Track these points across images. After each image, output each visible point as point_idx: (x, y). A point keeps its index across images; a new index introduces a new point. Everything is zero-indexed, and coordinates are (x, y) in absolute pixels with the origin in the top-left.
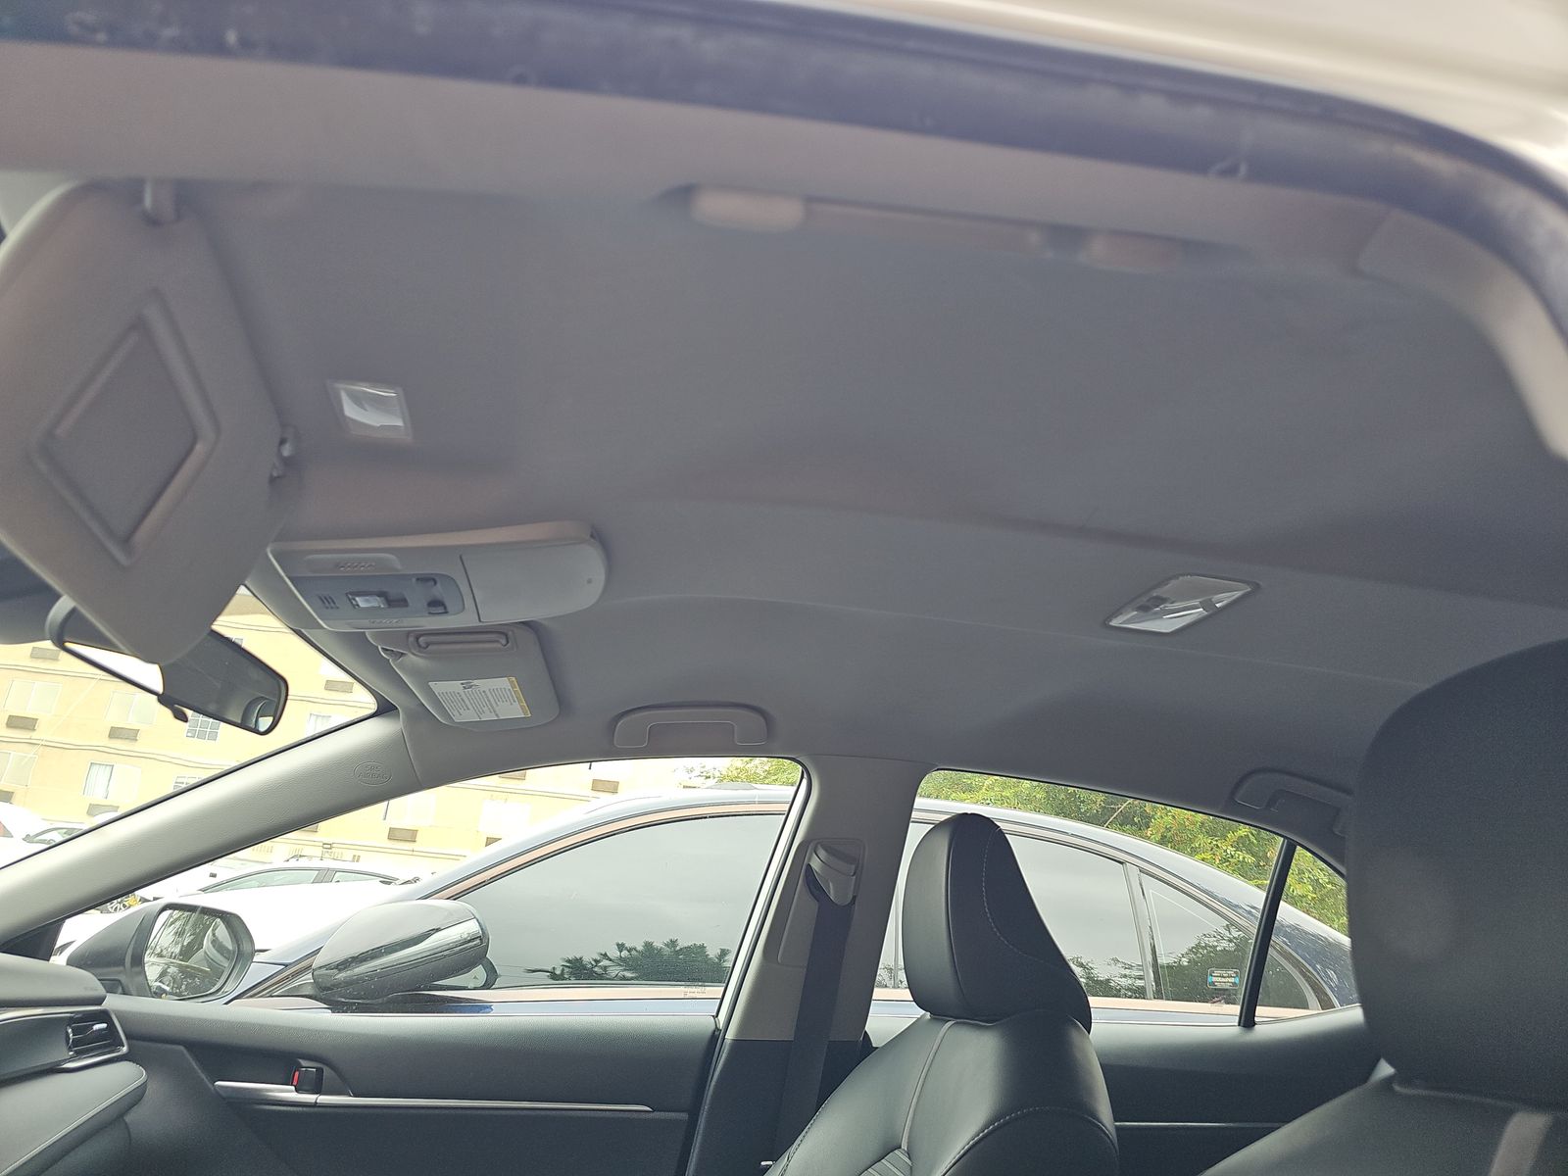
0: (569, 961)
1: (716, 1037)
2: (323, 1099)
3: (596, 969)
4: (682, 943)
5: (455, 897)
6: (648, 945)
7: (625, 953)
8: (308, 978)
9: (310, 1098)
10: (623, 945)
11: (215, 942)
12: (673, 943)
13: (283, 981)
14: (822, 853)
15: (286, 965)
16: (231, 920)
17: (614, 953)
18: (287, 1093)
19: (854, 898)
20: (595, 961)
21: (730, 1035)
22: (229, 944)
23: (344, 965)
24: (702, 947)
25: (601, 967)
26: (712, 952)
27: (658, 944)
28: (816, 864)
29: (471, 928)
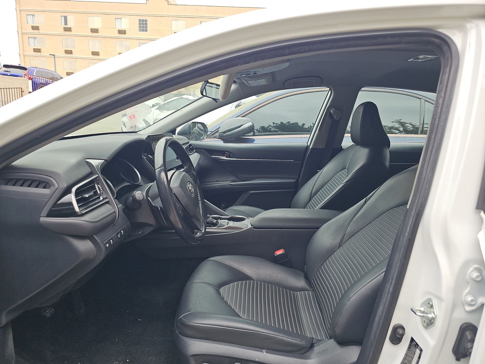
0: (261, 127)
1: (308, 147)
2: (231, 159)
3: (268, 129)
4: (291, 122)
5: (243, 116)
6: (282, 123)
7: (275, 125)
8: (217, 134)
9: (229, 159)
10: (274, 123)
11: (198, 127)
12: (289, 122)
13: (213, 135)
14: (333, 109)
15: (212, 132)
16: (203, 124)
17: (272, 125)
18: (224, 158)
19: (340, 119)
20: (268, 127)
21: (311, 147)
22: (202, 128)
23: (225, 132)
24: (297, 123)
25: (269, 128)
26: (300, 124)
27: (285, 122)
28: (332, 111)
29: (250, 124)
